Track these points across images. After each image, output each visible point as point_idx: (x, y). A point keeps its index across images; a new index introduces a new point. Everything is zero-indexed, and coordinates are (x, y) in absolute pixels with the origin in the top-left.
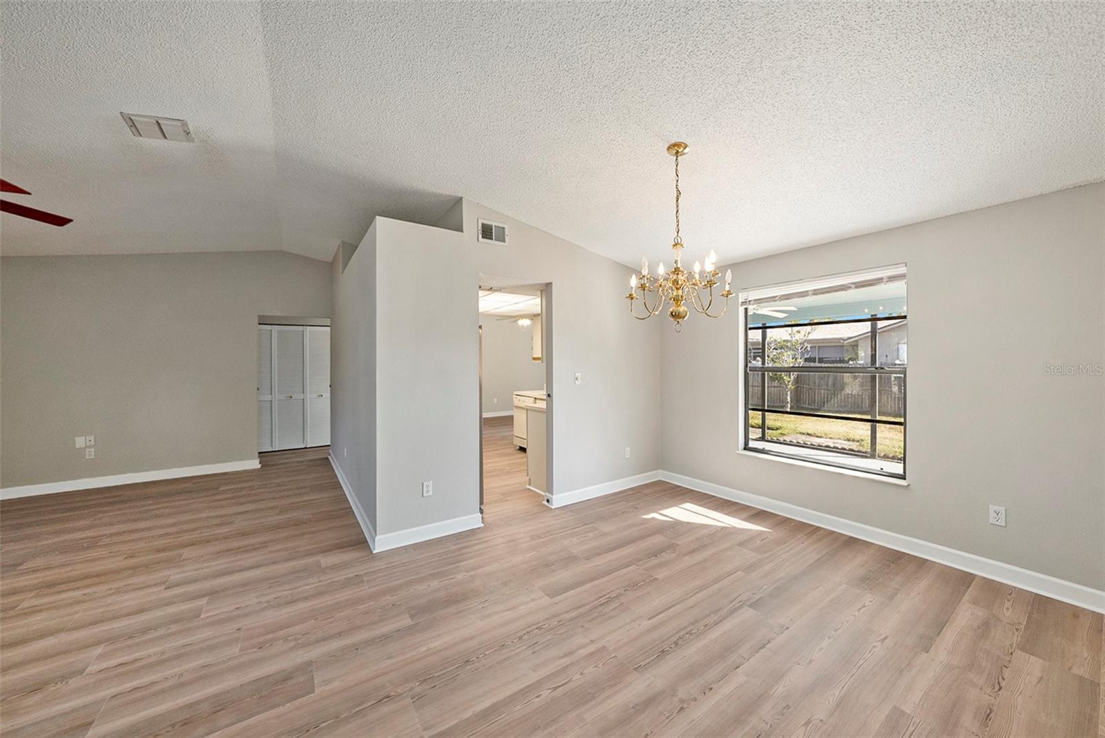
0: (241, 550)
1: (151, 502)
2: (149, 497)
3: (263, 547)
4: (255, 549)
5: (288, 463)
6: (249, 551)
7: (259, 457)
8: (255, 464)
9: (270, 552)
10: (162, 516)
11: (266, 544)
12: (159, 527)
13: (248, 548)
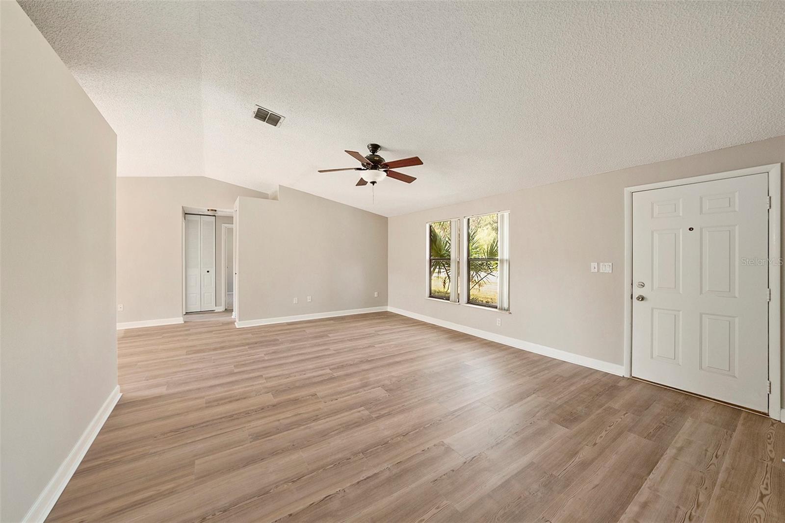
0: (227, 400)
3: (210, 402)
4: (217, 401)
6: (221, 399)
9: (203, 397)
11: (208, 405)
13: (223, 401)
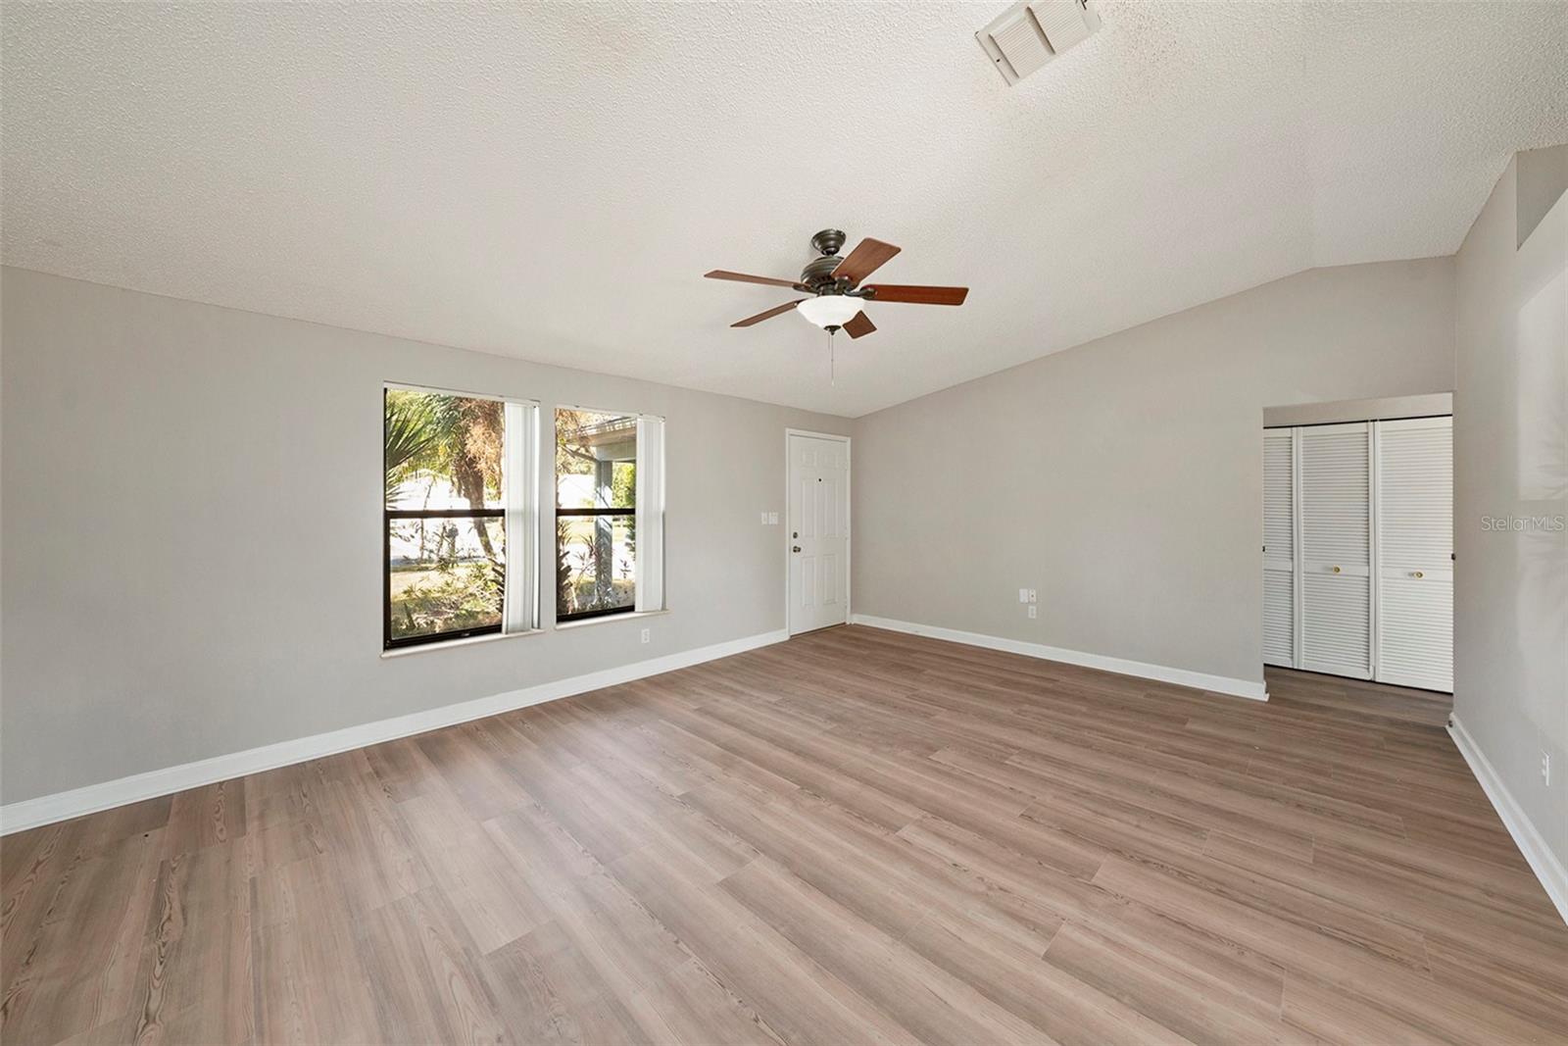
1: (1084, 709)
2: (1084, 698)
5: (1330, 709)
7: (1267, 676)
8: (1256, 691)
10: (1090, 747)
12: (1081, 770)
